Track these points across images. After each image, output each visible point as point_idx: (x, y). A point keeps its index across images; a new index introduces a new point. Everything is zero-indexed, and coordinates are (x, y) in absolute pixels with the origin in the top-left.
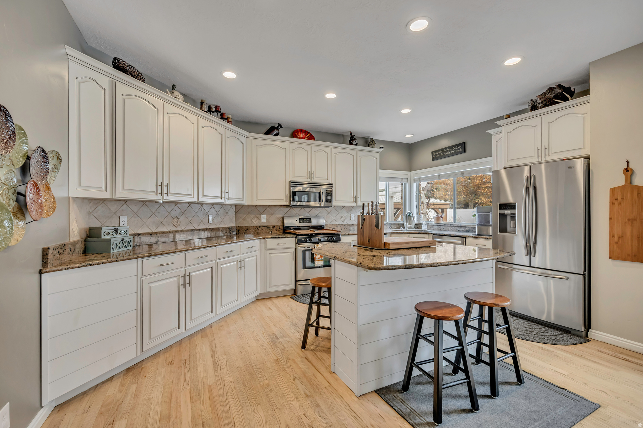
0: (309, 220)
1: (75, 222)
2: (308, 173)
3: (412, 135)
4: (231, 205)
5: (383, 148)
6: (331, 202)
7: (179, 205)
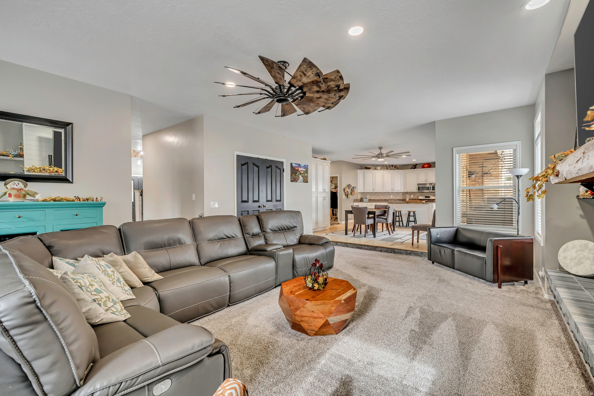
0: (429, 197)
1: (359, 196)
6: (434, 190)
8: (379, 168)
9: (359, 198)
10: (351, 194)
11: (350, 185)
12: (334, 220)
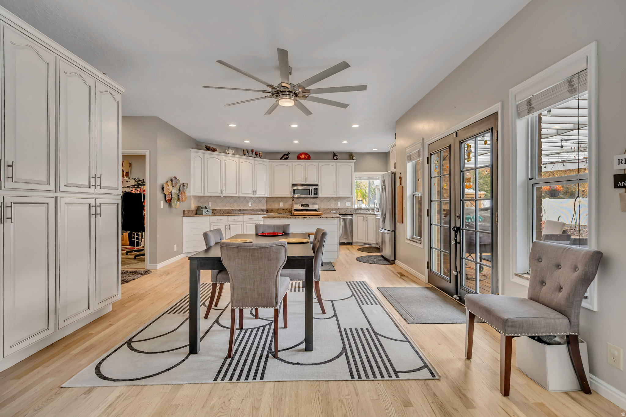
0: (307, 205)
1: (193, 204)
2: (303, 178)
3: (377, 149)
4: (263, 198)
5: (355, 159)
6: (317, 195)
7: (233, 198)
8: (231, 151)
9: (193, 207)
10: (179, 200)
11: (175, 178)
12: (135, 258)
